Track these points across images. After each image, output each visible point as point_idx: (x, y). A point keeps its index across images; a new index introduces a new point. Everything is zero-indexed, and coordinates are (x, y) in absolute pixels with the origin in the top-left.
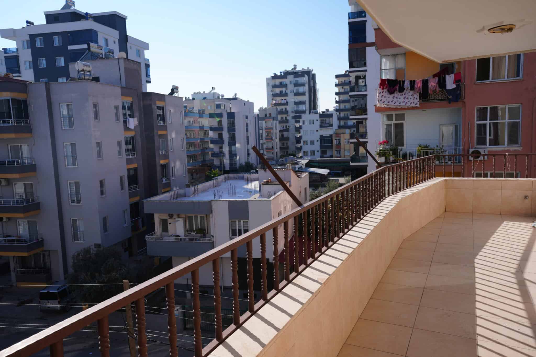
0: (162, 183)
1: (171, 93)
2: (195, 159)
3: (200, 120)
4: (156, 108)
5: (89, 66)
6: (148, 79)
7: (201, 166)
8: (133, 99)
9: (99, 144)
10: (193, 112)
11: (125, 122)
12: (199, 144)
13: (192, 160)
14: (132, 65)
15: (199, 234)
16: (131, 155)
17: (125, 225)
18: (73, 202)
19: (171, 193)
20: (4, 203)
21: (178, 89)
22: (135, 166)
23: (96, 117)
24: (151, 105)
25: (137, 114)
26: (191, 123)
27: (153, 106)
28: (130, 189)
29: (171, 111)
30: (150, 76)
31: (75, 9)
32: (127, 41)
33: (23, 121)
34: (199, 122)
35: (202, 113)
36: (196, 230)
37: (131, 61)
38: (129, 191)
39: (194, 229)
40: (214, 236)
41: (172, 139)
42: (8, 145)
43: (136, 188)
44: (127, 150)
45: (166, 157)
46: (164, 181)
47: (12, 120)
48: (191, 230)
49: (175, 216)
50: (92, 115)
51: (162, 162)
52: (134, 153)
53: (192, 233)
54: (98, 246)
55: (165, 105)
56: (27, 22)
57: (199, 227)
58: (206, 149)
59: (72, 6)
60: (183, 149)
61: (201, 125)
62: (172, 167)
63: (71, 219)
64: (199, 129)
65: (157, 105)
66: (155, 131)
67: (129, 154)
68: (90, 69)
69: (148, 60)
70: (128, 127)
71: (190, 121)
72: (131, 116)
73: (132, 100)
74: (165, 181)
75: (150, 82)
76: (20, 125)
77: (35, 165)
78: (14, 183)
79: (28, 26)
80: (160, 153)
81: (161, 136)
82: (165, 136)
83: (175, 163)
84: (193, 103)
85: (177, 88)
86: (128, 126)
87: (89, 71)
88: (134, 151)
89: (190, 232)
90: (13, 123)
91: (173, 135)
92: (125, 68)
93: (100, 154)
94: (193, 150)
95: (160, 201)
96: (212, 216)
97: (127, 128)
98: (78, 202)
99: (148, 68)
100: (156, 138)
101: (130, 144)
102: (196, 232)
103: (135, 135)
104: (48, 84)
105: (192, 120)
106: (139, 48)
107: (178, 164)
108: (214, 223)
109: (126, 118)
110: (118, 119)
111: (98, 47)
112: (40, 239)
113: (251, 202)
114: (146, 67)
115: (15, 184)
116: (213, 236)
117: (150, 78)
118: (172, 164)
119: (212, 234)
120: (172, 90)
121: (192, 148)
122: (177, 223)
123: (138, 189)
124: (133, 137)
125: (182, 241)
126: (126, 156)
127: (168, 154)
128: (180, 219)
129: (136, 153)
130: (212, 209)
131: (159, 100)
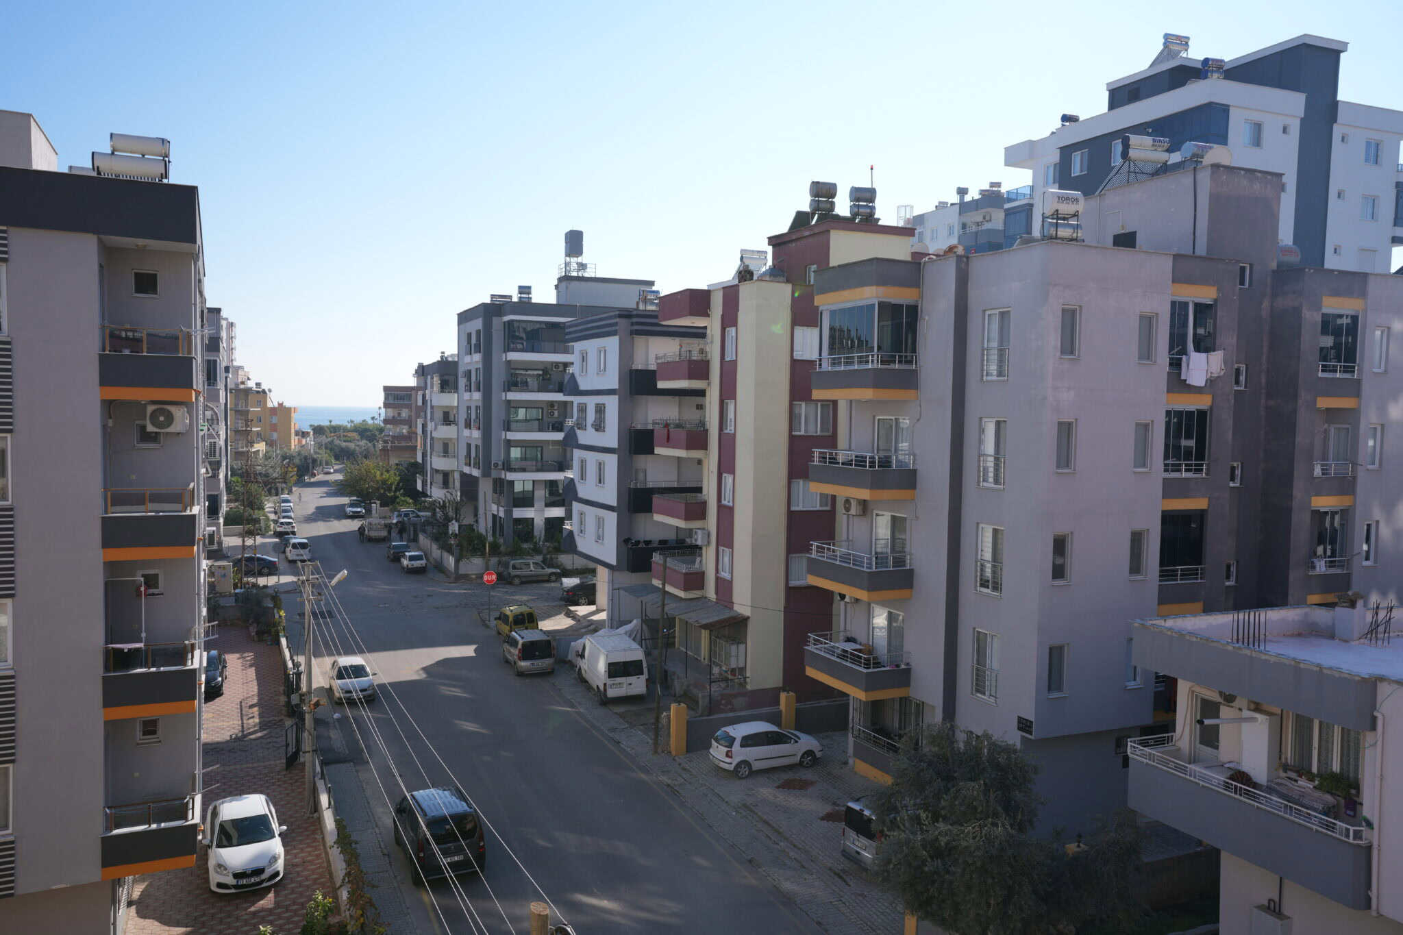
0: (1311, 573)
4: (1318, 319)
5: (1077, 200)
8: (1219, 291)
9: (1066, 431)
11: (1176, 364)
14: (1245, 182)
15: (1332, 794)
16: (1186, 470)
17: (1131, 685)
18: (984, 584)
20: (854, 560)
22: (1198, 503)
23: (1069, 346)
24: (1297, 311)
25: (1228, 338)
27: (1306, 313)
28: (1164, 575)
29: (1390, 329)
31: (1186, 58)
32: (1333, 118)
33: (900, 357)
36: (1320, 775)
37: (1243, 172)
38: (1160, 581)
39: (1314, 769)
40: (1376, 826)
41: (1383, 426)
42: (874, 417)
43: (1194, 574)
44: (1173, 452)
45: (1346, 485)
46: (1321, 567)
47: (873, 356)
48: (1303, 770)
49: (1240, 702)
50: (1053, 340)
51: (1323, 502)
52: (1202, 465)
53: (1303, 782)
54: (1024, 725)
55: (1365, 311)
56: (1065, 118)
57: (1336, 767)
59: (1180, 52)
63: (974, 629)
65: (1325, 310)
66: (1304, 396)
67: (1180, 465)
68: (1080, 207)
72: (1203, 345)
73: (1215, 295)
74: (1324, 569)
76: (892, 366)
77: (914, 472)
78: (875, 512)
79: (1063, 125)
80: (1318, 471)
81: (1332, 415)
82: (1349, 415)
86: (1183, 377)
87: (1076, 215)
88: (1200, 455)
89: (1293, 775)
90: (875, 361)
92: (1215, 199)
93: (1065, 457)
96: (1375, 745)
97: (1177, 383)
98: (996, 586)
100: (1304, 420)
101: (1188, 435)
102: (1317, 782)
103: (1211, 408)
104: (965, 259)
108: (1378, 774)
109: (1184, 352)
110: (1146, 353)
111: (1153, 145)
112: (903, 666)
115: (877, 515)
116: (1369, 824)
118: (1369, 515)
122: (1245, 727)
123: (1199, 581)
124: (1202, 414)
125: (1242, 798)
126: (1166, 470)
127: (1354, 478)
128: (1257, 715)
129: (1208, 465)
130: (1375, 714)
131: (1336, 293)
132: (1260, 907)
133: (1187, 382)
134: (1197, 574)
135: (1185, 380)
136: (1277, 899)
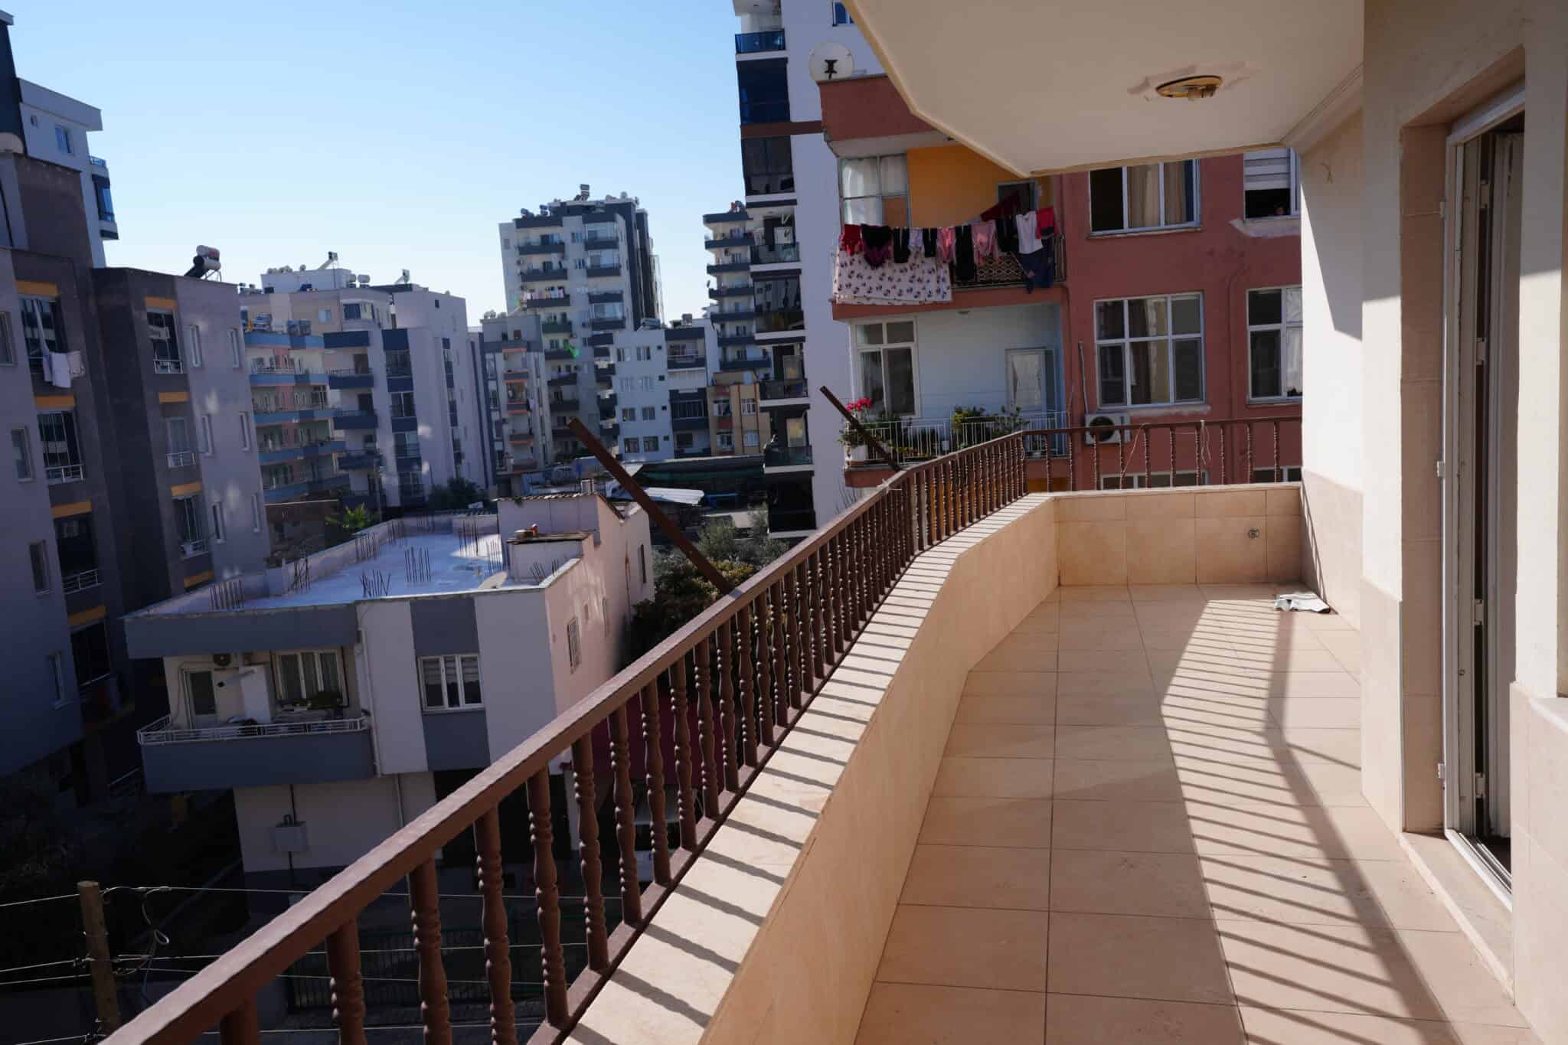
0: (183, 558)
1: (193, 269)
2: (286, 478)
3: (295, 355)
4: (145, 318)
6: (105, 226)
7: (307, 498)
8: (59, 289)
10: (272, 332)
11: (36, 366)
12: (296, 431)
13: (277, 480)
14: (50, 177)
15: (323, 708)
16: (67, 475)
17: (58, 704)
19: (217, 588)
21: (217, 259)
22: (83, 507)
24: (126, 310)
25: (77, 339)
26: (267, 364)
27: (135, 313)
28: (68, 585)
29: (197, 327)
30: (112, 215)
32: (18, 98)
34: (292, 361)
35: (299, 333)
36: (310, 698)
37: (44, 165)
38: (66, 591)
39: (304, 695)
40: (372, 711)
41: (209, 416)
43: (91, 579)
44: (50, 458)
45: (191, 473)
46: (190, 551)
48: (295, 699)
49: (236, 661)
51: (179, 492)
52: (78, 468)
53: (298, 709)
55: (178, 311)
57: (321, 688)
58: (322, 444)
60: (246, 449)
61: (299, 372)
62: (214, 508)
64: (293, 384)
65: (149, 310)
66: (148, 393)
67: (59, 471)
69: (103, 163)
70: (50, 383)
71: (261, 361)
72: (60, 346)
73: (55, 294)
75: (114, 236)
80: (171, 464)
81: (168, 409)
82: (185, 408)
83: (222, 492)
84: (268, 302)
85: (214, 255)
86: (47, 379)
88: (75, 460)
89: (289, 707)
91: (212, 405)
92: (24, 189)
94: (278, 448)
95: (180, 618)
96: (362, 651)
97: (43, 386)
99: (104, 190)
100: (153, 415)
101: (60, 438)
102: (309, 705)
103: (75, 409)
105: (267, 355)
106: (64, 123)
107: (233, 495)
108: (367, 672)
109: (40, 354)
110: (9, 356)
113: (482, 598)
114: (96, 185)
116: (367, 713)
117: (113, 221)
118: (214, 498)
119: (363, 705)
120: (198, 261)
121: (273, 444)
122: (244, 681)
123: (98, 584)
124: (67, 416)
125: (266, 736)
126: (49, 477)
127: (198, 466)
128: (254, 668)
129: (83, 467)
130: (360, 629)
131: (153, 293)
132: (280, 825)
133: (54, 384)
134: (94, 578)
135: (51, 383)
136: (292, 814)
